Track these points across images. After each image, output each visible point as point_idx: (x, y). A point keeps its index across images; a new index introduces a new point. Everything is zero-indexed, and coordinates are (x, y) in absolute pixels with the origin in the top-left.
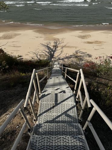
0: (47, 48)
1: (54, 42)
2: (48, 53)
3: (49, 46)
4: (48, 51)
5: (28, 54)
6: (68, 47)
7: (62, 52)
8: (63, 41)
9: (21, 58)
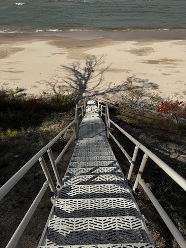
6: (113, 70)
7: (101, 80)
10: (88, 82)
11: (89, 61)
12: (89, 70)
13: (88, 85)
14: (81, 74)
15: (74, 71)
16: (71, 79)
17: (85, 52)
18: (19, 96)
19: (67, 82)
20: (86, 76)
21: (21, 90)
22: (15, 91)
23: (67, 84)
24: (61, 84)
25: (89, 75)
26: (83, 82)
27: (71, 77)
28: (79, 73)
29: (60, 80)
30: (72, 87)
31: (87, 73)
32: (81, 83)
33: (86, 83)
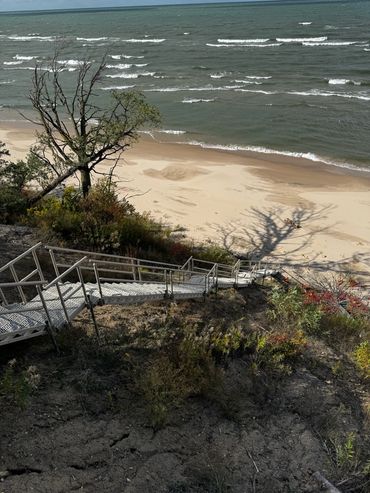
0: (266, 223)
1: (293, 209)
2: (262, 237)
3: (272, 218)
4: (263, 231)
5: (206, 227)
6: (336, 234)
7: (305, 244)
8: (323, 214)
9: (183, 233)
10: (283, 241)
11: (300, 209)
12: (293, 225)
13: (279, 246)
14: (276, 227)
15: (268, 220)
16: (257, 232)
17: (301, 195)
18: (176, 237)
19: (248, 234)
20: (283, 232)
21: (182, 230)
22: (173, 228)
23: (246, 237)
24: (239, 235)
25: (289, 231)
26: (275, 239)
27: (259, 229)
28: (274, 224)
29: (240, 229)
30: (253, 243)
31: (287, 228)
32: (269, 240)
33: (277, 242)
